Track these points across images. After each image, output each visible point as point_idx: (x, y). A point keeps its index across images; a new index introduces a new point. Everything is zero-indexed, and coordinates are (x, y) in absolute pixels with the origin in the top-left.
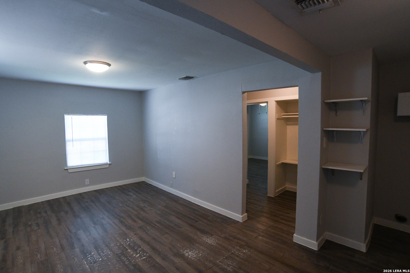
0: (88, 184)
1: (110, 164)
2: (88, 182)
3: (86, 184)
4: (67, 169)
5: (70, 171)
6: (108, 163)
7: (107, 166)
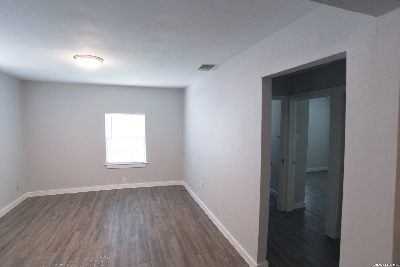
0: (125, 181)
1: (146, 164)
2: (125, 179)
3: (123, 181)
4: (106, 165)
5: (108, 167)
6: (146, 162)
7: (144, 166)
